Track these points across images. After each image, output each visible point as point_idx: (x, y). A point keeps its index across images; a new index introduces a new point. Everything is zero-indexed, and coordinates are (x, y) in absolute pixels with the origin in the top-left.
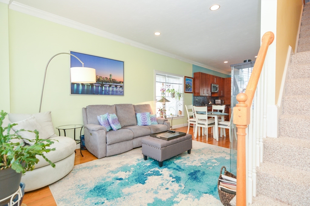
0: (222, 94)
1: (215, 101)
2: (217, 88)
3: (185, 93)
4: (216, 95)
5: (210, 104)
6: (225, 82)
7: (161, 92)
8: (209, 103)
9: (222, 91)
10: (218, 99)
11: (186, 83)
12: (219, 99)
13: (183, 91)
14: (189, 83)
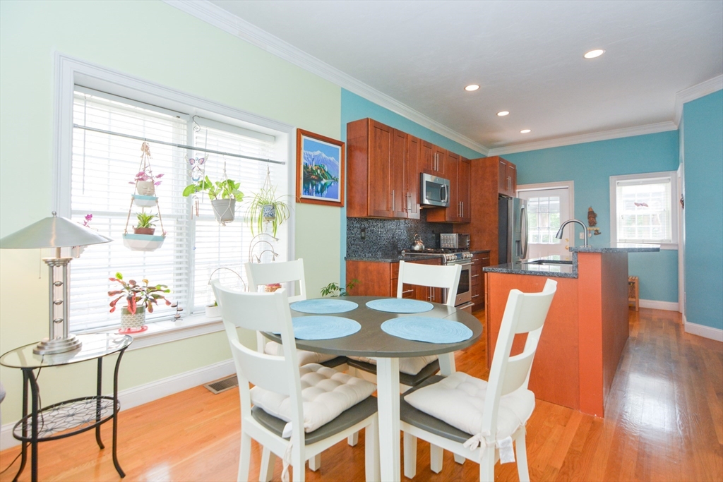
0: (461, 214)
1: (439, 237)
2: (442, 190)
3: (297, 201)
4: (439, 218)
5: (417, 248)
6: (473, 174)
7: (133, 190)
8: (414, 244)
9: (462, 204)
10: (452, 233)
11: (303, 161)
12: (454, 230)
13: (290, 196)
14: (324, 160)
